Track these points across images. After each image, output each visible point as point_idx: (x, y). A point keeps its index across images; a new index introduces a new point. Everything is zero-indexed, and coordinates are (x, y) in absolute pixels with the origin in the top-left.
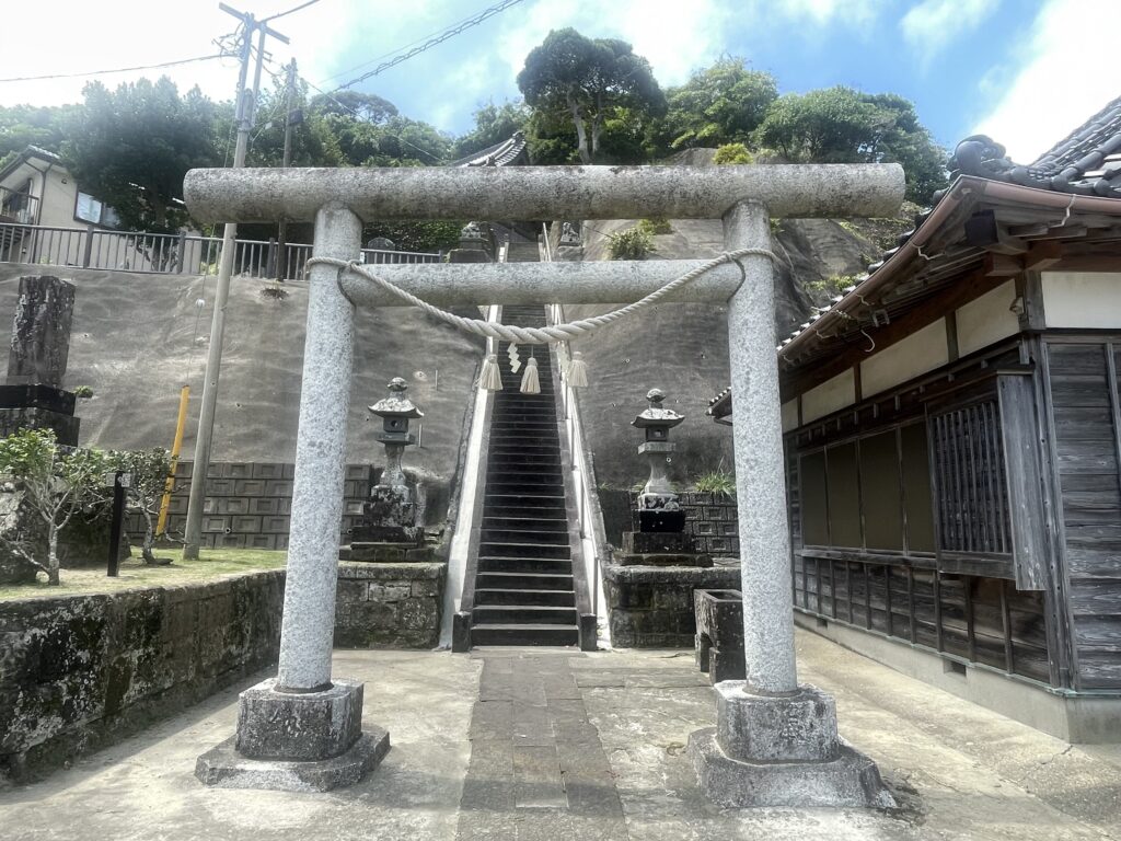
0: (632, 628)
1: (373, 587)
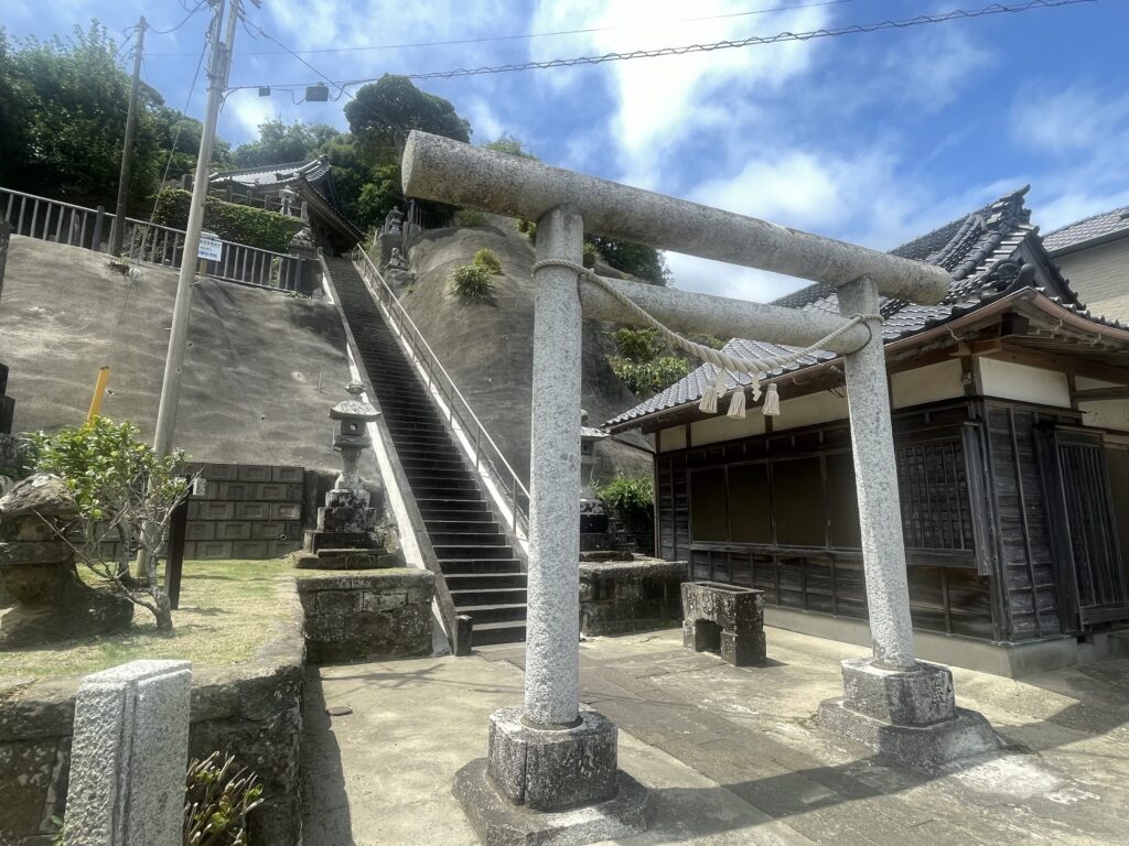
0: (601, 619)
1: (368, 597)
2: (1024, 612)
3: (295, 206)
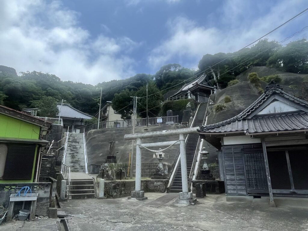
1: (156, 183)
2: (232, 189)
3: (191, 95)
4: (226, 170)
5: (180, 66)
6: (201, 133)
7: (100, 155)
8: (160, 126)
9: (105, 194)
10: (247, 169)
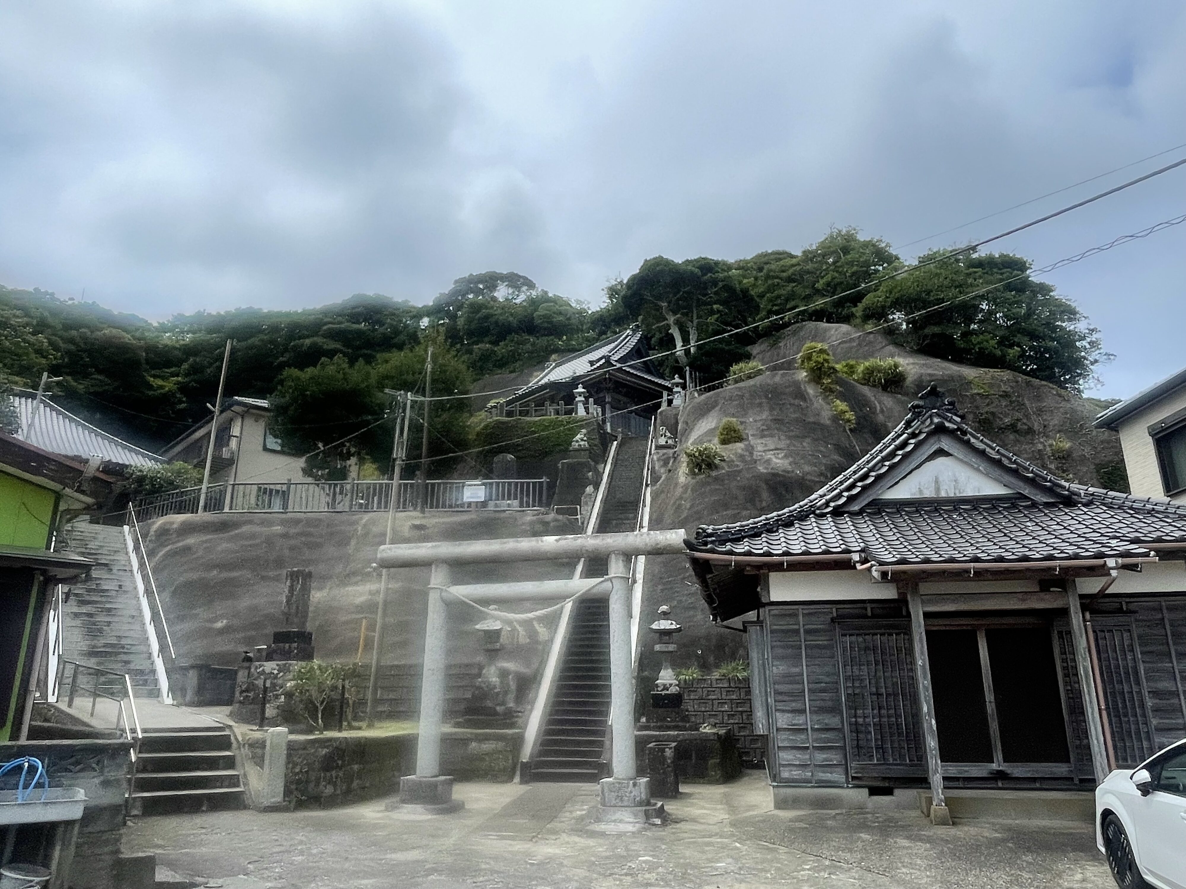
1: (474, 744)
2: (798, 763)
3: (586, 403)
4: (777, 693)
5: (531, 285)
6: (698, 554)
7: (219, 625)
8: (473, 516)
9: (287, 792)
10: (850, 691)
